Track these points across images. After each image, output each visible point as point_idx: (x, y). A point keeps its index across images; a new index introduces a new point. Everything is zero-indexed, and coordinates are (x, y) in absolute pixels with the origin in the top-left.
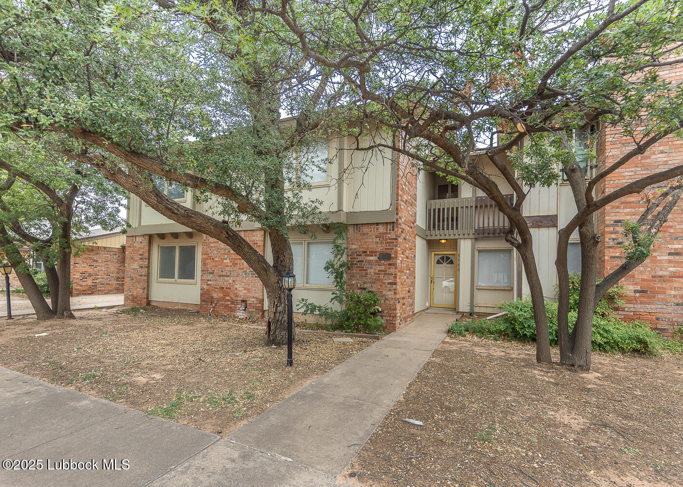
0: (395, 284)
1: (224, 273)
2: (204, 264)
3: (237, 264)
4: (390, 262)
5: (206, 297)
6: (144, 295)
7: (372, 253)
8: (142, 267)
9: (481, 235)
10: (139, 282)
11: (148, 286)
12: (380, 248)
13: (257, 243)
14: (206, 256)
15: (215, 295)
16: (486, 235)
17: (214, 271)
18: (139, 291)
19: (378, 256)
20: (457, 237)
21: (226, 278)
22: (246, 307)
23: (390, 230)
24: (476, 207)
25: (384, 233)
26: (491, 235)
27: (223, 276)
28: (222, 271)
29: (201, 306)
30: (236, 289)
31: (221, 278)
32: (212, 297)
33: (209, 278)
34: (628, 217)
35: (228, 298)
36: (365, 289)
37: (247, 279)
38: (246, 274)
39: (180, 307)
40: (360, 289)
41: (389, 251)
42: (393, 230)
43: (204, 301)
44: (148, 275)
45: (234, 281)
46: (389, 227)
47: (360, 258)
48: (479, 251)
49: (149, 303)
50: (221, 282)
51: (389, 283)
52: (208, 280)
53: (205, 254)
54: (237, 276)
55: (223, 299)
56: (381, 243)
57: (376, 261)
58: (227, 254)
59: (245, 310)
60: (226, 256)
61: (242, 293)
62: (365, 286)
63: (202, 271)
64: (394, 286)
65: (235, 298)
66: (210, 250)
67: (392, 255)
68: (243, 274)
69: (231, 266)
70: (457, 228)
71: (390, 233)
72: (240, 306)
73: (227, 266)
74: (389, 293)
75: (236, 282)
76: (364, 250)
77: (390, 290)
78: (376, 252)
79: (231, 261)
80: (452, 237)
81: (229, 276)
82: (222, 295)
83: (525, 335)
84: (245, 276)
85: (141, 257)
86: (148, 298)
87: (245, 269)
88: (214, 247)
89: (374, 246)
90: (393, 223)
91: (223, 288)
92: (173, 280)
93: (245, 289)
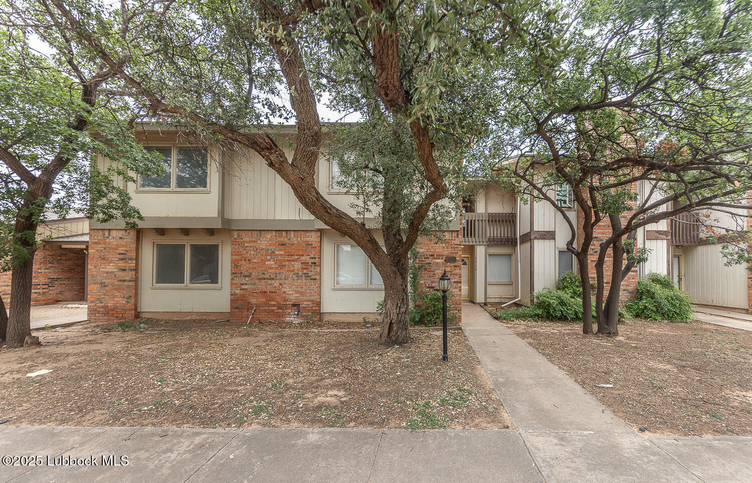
0: (460, 282)
1: (267, 276)
2: (235, 265)
3: (285, 266)
4: (456, 264)
5: (239, 304)
6: (131, 305)
7: (439, 256)
8: (124, 270)
9: (492, 243)
10: (118, 289)
11: (136, 294)
12: (446, 252)
13: (312, 244)
14: (238, 257)
15: (253, 301)
16: (496, 243)
17: (251, 274)
18: (118, 300)
19: (444, 259)
20: (474, 243)
21: (270, 282)
22: (299, 311)
23: (455, 237)
24: (489, 221)
25: (450, 240)
26: (499, 243)
27: (265, 279)
28: (264, 274)
29: (231, 314)
30: (285, 292)
31: (263, 281)
32: (249, 303)
33: (244, 281)
34: (600, 235)
35: (273, 303)
36: (433, 287)
37: (299, 281)
38: (297, 276)
39: (194, 317)
40: (429, 287)
41: (454, 255)
42: (458, 237)
43: (237, 308)
44: (136, 280)
45: (280, 284)
46: (454, 234)
47: (428, 261)
48: (490, 255)
49: (137, 315)
50: (262, 286)
51: (455, 282)
52: (243, 284)
53: (235, 255)
54: (285, 279)
55: (266, 304)
56: (447, 248)
57: (443, 264)
58: (271, 255)
59: (298, 314)
60: (269, 257)
61: (293, 296)
62: (433, 285)
63: (231, 274)
64: (459, 284)
65: (282, 303)
66: (245, 250)
67: (457, 259)
68: (294, 276)
69: (276, 268)
70: (474, 237)
71: (455, 240)
72: (290, 311)
73: (272, 268)
74: (454, 290)
75: (284, 286)
76: (431, 253)
77: (456, 288)
78: (443, 256)
79: (275, 263)
80: (471, 243)
81: (273, 279)
82: (264, 300)
83: (556, 316)
84: (296, 278)
85: (122, 256)
86: (136, 309)
87: (296, 271)
88: (251, 247)
89: (441, 250)
90: (458, 231)
91: (265, 292)
92: (182, 285)
93: (296, 292)
